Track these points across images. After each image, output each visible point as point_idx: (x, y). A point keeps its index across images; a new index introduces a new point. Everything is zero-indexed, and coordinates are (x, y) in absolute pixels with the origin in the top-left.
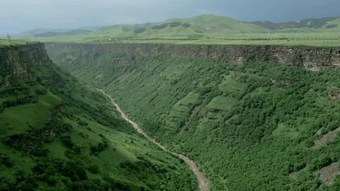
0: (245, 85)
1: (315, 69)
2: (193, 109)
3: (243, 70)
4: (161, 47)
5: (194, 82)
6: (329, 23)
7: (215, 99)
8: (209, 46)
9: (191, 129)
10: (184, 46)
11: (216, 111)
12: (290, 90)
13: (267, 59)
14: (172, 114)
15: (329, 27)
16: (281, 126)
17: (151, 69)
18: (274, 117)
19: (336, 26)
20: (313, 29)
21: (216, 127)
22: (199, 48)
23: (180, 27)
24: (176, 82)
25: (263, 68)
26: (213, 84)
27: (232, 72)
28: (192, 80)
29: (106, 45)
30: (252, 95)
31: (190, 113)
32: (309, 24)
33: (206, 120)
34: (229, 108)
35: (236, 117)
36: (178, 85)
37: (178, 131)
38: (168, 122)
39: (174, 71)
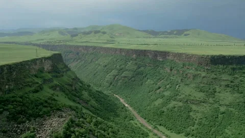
0: (137, 66)
1: (161, 60)
2: (115, 77)
3: (135, 60)
4: (95, 48)
5: (115, 66)
6: (185, 33)
7: (125, 72)
8: (121, 49)
9: (115, 85)
10: (108, 48)
11: (125, 77)
12: (153, 68)
13: (145, 56)
14: (106, 80)
15: (185, 35)
16: (149, 80)
17: (90, 60)
18: (147, 77)
19: (188, 34)
20: (177, 36)
21: (125, 83)
22: (116, 50)
23: (100, 33)
24: (106, 66)
25: (144, 59)
26: (123, 66)
27: (131, 61)
28: (113, 65)
29: (58, 45)
30: (139, 70)
31: (114, 79)
32: (175, 33)
33: (121, 81)
34: (130, 76)
35: (133, 79)
36: (107, 67)
37: (110, 86)
38: (105, 83)
39: (103, 61)
